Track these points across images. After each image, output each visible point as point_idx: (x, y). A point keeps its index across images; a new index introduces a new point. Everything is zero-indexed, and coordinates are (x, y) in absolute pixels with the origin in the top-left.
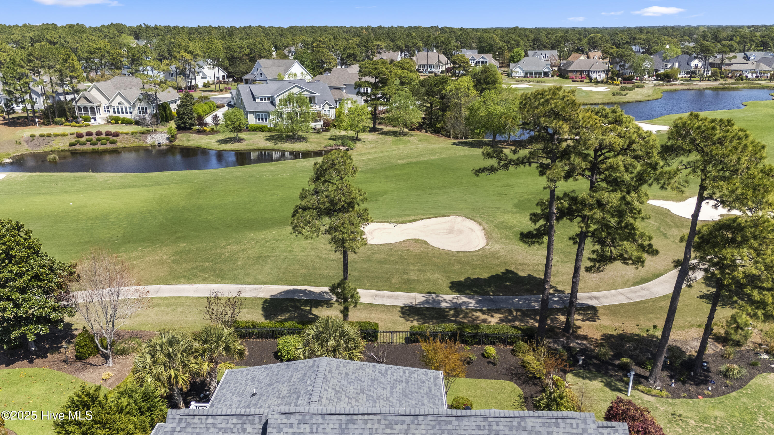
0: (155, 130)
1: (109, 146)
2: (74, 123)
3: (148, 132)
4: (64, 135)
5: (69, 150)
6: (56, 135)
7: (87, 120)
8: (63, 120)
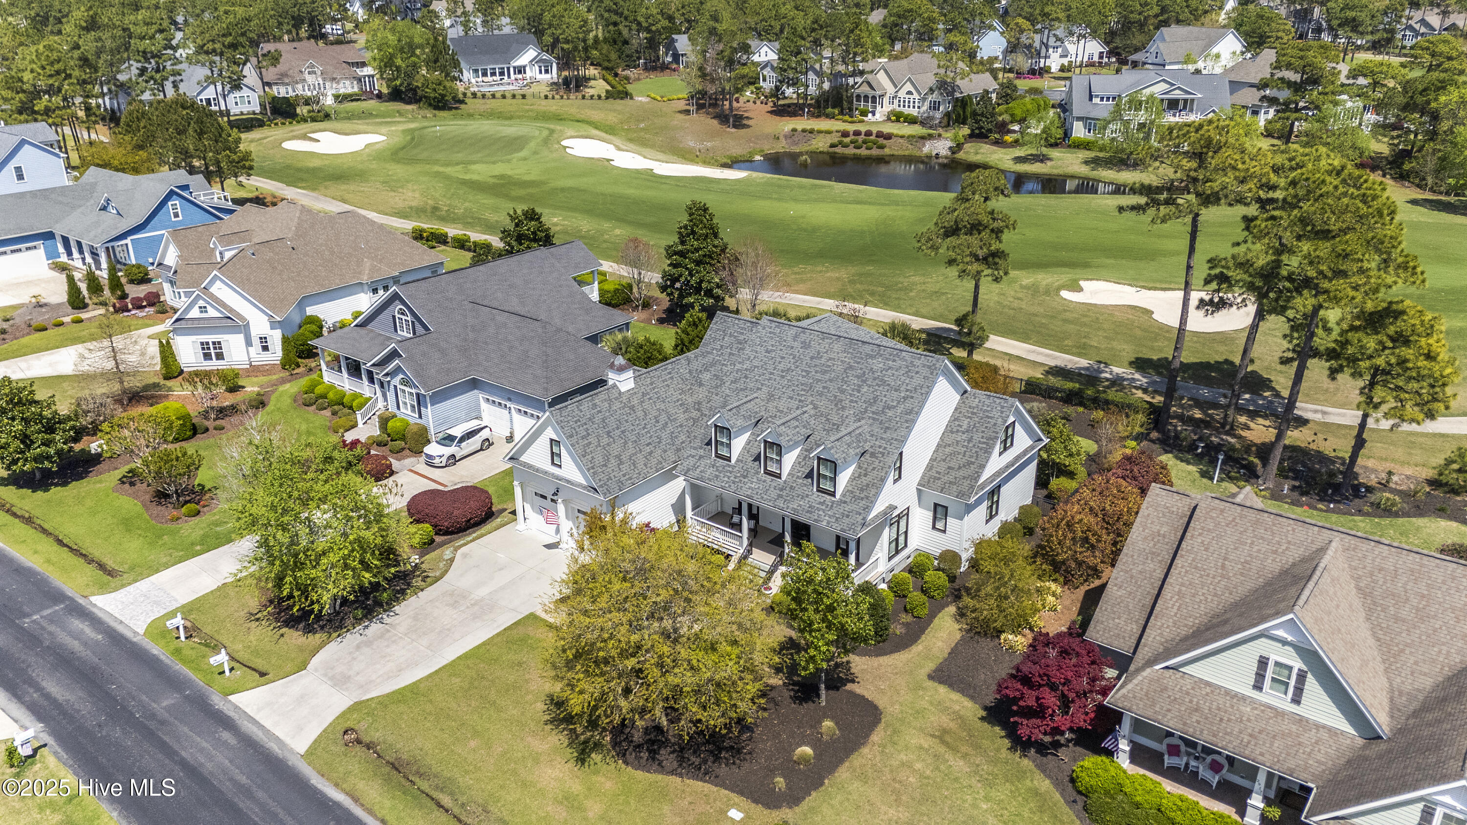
0: (940, 135)
1: (875, 152)
2: (847, 118)
3: (930, 137)
4: (829, 132)
5: (828, 153)
6: (820, 132)
7: (864, 113)
8: (837, 112)
